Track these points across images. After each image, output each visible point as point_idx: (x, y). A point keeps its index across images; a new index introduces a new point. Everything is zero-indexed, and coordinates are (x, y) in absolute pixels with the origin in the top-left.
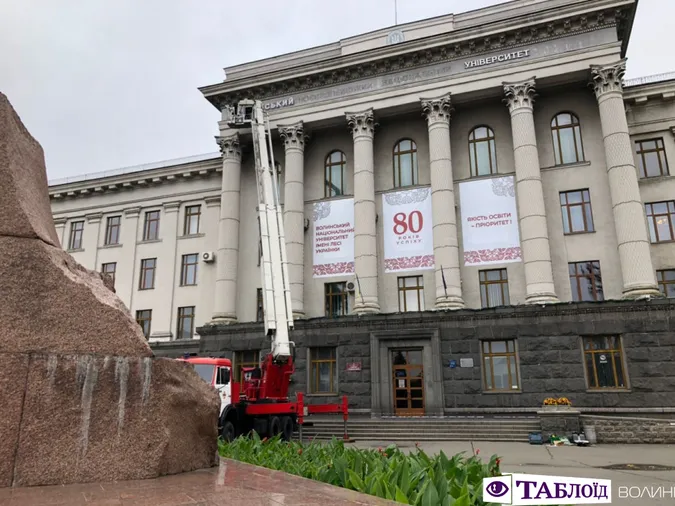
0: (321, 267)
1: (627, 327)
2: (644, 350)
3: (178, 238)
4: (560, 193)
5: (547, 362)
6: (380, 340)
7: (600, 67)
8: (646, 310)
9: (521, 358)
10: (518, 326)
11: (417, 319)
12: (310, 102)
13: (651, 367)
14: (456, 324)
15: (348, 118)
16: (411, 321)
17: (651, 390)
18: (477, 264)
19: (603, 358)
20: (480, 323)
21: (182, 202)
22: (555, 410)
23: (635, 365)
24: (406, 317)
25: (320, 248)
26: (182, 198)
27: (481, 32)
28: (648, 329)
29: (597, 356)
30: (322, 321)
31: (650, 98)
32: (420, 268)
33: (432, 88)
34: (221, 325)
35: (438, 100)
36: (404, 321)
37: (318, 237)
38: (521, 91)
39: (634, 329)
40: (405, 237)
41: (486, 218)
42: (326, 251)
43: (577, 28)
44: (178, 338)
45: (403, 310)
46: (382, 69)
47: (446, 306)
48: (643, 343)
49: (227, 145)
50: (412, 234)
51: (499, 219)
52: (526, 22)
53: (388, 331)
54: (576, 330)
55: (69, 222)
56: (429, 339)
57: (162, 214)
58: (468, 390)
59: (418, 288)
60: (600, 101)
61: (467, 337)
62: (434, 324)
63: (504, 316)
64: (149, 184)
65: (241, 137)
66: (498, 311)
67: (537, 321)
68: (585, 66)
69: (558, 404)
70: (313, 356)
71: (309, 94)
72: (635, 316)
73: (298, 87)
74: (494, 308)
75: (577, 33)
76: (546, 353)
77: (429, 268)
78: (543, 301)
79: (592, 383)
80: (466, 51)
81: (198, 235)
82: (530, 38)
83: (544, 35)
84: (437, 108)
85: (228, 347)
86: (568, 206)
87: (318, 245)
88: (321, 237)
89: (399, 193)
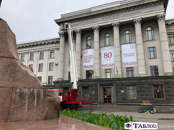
0: (85, 66)
1: (165, 83)
2: (169, 89)
3: (48, 59)
4: (148, 48)
5: (144, 92)
6: (100, 85)
7: (159, 15)
8: (170, 79)
9: (137, 91)
10: (136, 82)
11: (110, 80)
12: (83, 24)
13: (171, 93)
14: (120, 82)
15: (93, 28)
16: (108, 80)
17: (170, 99)
18: (126, 66)
19: (158, 91)
20: (126, 81)
21: (49, 49)
22: (145, 104)
23: (167, 93)
24: (107, 79)
25: (85, 62)
26: (50, 48)
27: (128, 6)
28: (170, 83)
29: (157, 90)
30: (85, 80)
31: (172, 23)
32: (111, 67)
33: (114, 20)
34: (59, 81)
35: (116, 23)
36: (107, 81)
38: (138, 21)
39: (167, 83)
40: (107, 59)
41: (128, 54)
42: (86, 62)
43: (153, 5)
44: (48, 84)
45: (106, 78)
46: (102, 15)
47: (117, 77)
48: (169, 87)
49: (61, 35)
50: (109, 58)
51: (131, 55)
52: (140, 3)
53: (102, 83)
54: (151, 84)
55: (21, 54)
56: (113, 85)
57: (44, 52)
58: (123, 99)
59: (110, 72)
60: (159, 24)
61: (123, 85)
62: (114, 81)
63: (132, 80)
64: (41, 44)
65: (65, 33)
66: (131, 78)
67: (141, 81)
68: (155, 15)
69: (147, 102)
70: (83, 89)
71: (82, 22)
72: (167, 80)
73: (80, 20)
74: (130, 78)
75: (153, 6)
76: (143, 89)
77: (113, 67)
78: (143, 76)
79: (155, 97)
80: (124, 11)
81: (54, 58)
82: (141, 7)
83: (144, 6)
84: (116, 25)
85: (61, 86)
86: (150, 51)
87: (84, 61)
88: (85, 59)
89: (105, 47)
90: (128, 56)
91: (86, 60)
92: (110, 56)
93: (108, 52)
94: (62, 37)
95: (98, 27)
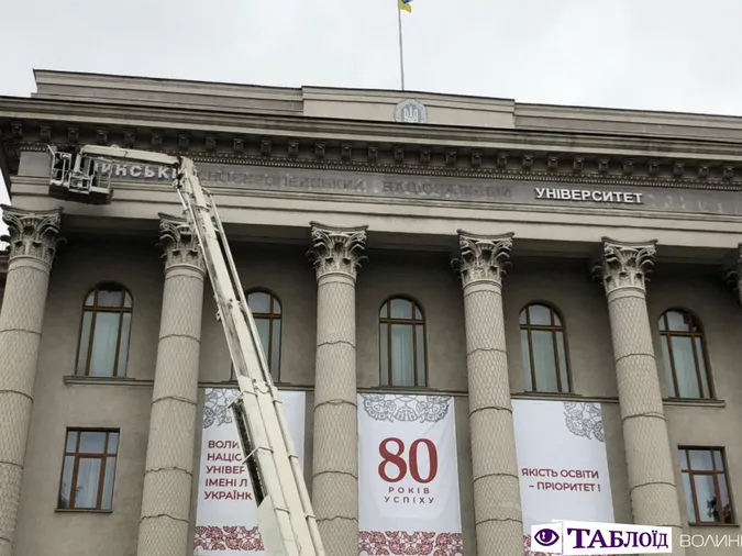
0: (212, 532)
4: (680, 448)
25: (216, 489)
27: (572, 145)
33: (478, 218)
35: (490, 242)
37: (211, 463)
38: (633, 260)
40: (401, 490)
41: (554, 474)
42: (229, 496)
43: (716, 180)
46: (387, 162)
49: (29, 230)
50: (415, 484)
51: (577, 480)
52: (646, 149)
68: (730, 242)
71: (232, 169)
75: (715, 188)
80: (539, 169)
82: (645, 176)
83: (665, 176)
84: (487, 255)
86: (692, 473)
87: (210, 482)
88: (219, 463)
89: (388, 397)
90: (553, 486)
91: (230, 477)
92: (424, 469)
93: (409, 432)
94: (37, 245)
95: (362, 235)
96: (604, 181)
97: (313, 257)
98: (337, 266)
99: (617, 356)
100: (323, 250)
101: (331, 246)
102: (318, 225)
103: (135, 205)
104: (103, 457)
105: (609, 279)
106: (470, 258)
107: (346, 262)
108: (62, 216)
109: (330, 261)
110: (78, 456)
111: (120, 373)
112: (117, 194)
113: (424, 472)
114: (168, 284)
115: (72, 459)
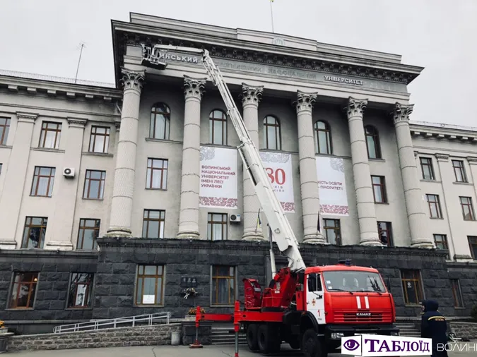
0: (205, 199)
3: (31, 149)
7: (400, 105)
15: (244, 88)
18: (323, 214)
21: (39, 116)
25: (205, 183)
35: (309, 95)
37: (203, 174)
38: (359, 106)
41: (327, 183)
42: (210, 186)
46: (271, 61)
50: (278, 185)
80: (327, 69)
81: (55, 150)
83: (371, 75)
84: (307, 100)
85: (132, 259)
87: (203, 181)
88: (206, 174)
89: (268, 153)
90: (326, 187)
92: (281, 180)
93: (275, 166)
94: (136, 84)
95: (261, 90)
96: (350, 75)
97: (242, 97)
98: (252, 101)
99: (352, 141)
100: (246, 94)
101: (250, 93)
102: (246, 85)
103: (173, 71)
104: (162, 169)
105: (350, 113)
106: (301, 101)
107: (255, 99)
108: (146, 73)
109: (249, 99)
110: (152, 169)
111: (167, 138)
112: (169, 66)
113: (281, 181)
114: (187, 104)
115: (150, 170)
